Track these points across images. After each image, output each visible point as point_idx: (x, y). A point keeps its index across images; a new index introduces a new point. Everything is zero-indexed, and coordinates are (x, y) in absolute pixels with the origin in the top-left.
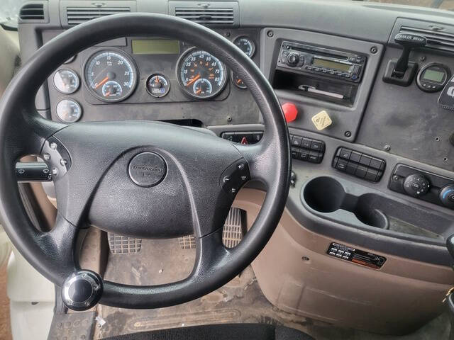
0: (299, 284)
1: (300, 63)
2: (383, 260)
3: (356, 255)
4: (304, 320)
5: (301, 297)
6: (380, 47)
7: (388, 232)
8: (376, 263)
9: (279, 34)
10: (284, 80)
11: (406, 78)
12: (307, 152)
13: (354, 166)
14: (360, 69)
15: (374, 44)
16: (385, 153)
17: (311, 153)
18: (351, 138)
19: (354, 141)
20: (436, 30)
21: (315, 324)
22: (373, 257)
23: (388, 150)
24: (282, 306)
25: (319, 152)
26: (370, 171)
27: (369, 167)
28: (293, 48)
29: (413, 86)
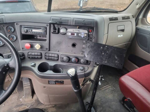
0: (47, 95)
1: (28, 31)
2: (63, 81)
3: (56, 82)
4: (54, 106)
5: (49, 99)
6: (49, 24)
7: (63, 73)
8: (62, 83)
9: (20, 24)
10: (25, 37)
11: (57, 32)
12: (37, 56)
13: (51, 57)
14: (45, 31)
15: (47, 24)
16: (58, 52)
17: (38, 56)
18: (48, 50)
19: (49, 51)
20: (61, 19)
21: (57, 106)
22: (61, 81)
23: (58, 51)
24: (46, 103)
25: (40, 55)
26: (55, 58)
27: (54, 57)
28: (26, 28)
29: (60, 33)
